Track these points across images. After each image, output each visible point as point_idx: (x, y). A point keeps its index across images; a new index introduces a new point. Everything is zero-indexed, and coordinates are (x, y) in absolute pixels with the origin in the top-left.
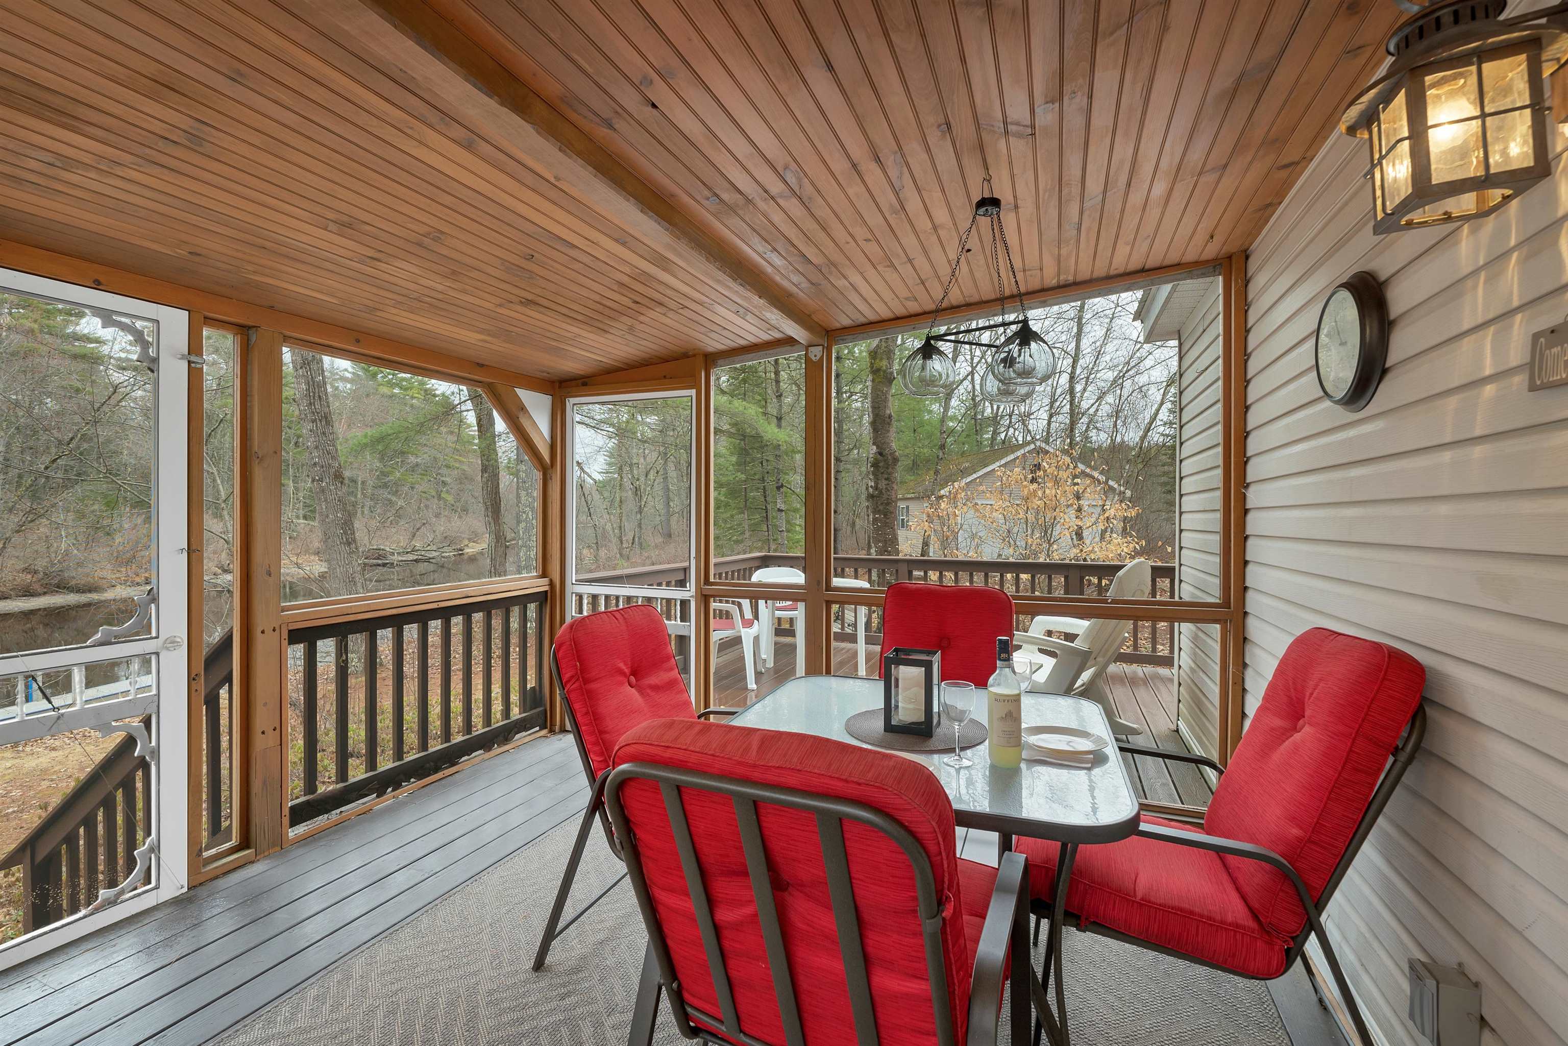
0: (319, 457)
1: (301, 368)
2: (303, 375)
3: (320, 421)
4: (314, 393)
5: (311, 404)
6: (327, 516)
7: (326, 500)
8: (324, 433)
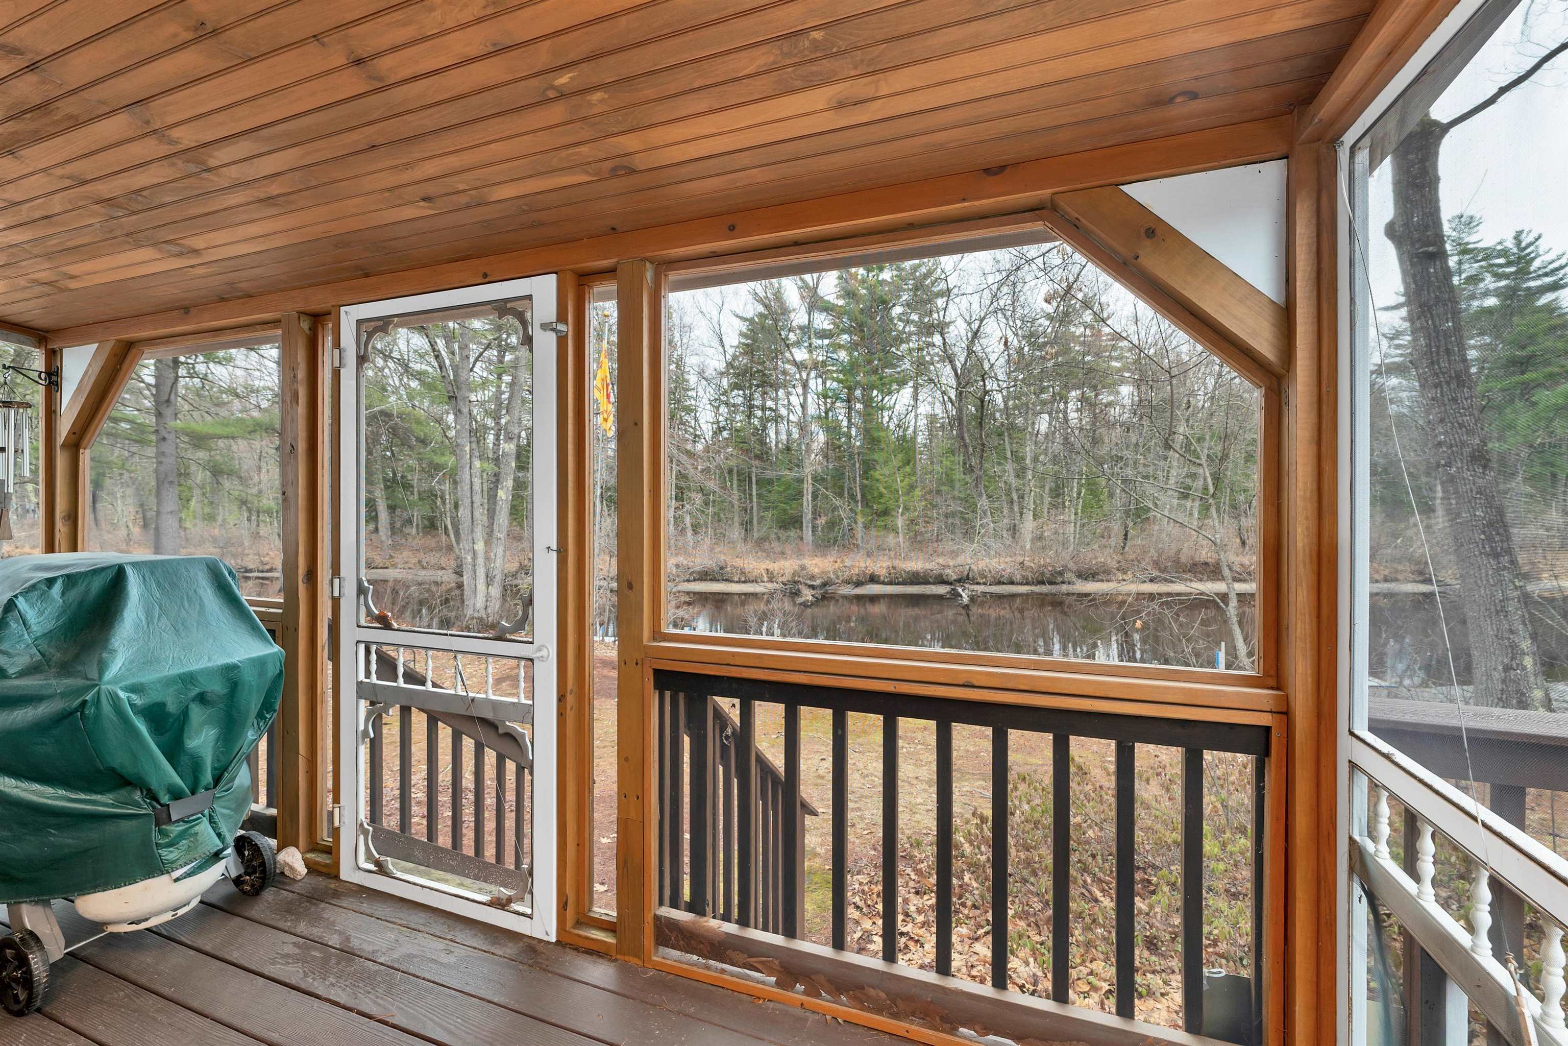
0: (1446, 433)
1: (1419, 318)
2: (1422, 328)
3: (1448, 383)
4: (1438, 347)
5: (1432, 363)
6: (1458, 515)
7: (1456, 492)
8: (1454, 400)
